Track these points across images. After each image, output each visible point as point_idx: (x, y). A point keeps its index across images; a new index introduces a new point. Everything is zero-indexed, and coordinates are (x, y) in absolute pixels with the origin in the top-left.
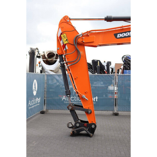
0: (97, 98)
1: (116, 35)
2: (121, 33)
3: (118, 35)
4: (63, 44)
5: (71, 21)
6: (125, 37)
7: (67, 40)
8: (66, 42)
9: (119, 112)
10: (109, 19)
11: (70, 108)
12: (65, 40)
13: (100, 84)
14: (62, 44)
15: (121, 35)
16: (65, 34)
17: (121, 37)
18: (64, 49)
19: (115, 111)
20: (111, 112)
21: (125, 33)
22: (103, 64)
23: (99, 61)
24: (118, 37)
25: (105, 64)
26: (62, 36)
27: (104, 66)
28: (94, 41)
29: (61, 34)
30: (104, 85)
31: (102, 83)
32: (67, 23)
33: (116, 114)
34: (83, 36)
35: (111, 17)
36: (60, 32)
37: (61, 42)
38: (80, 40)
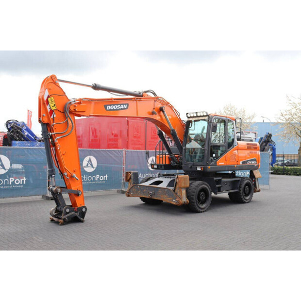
0: (25, 179)
1: (106, 107)
2: (110, 105)
3: (108, 107)
4: (51, 110)
6: (114, 110)
7: (54, 105)
8: (54, 108)
11: (59, 190)
12: (53, 105)
14: (49, 110)
15: (110, 107)
16: (52, 98)
17: (110, 110)
18: (51, 116)
21: (114, 105)
24: (108, 109)
26: (49, 99)
29: (48, 97)
32: (55, 83)
36: (47, 94)
37: (48, 107)
38: (72, 108)
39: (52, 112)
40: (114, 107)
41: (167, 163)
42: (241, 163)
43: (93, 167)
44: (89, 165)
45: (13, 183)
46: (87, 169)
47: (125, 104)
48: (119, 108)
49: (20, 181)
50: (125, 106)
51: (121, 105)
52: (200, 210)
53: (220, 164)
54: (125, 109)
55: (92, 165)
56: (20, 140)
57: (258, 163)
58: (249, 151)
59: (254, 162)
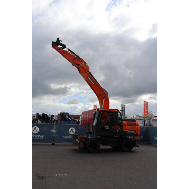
0: (44, 136)
9: (56, 144)
13: (46, 129)
19: (53, 143)
20: (51, 143)
22: (49, 116)
23: (46, 114)
25: (50, 116)
27: (49, 118)
30: (48, 129)
31: (47, 128)
33: (53, 144)
41: (91, 131)
43: (73, 132)
44: (72, 131)
45: (40, 137)
46: (70, 133)
49: (42, 136)
55: (73, 131)
56: (64, 120)
57: (137, 132)
58: (129, 126)
59: (133, 132)
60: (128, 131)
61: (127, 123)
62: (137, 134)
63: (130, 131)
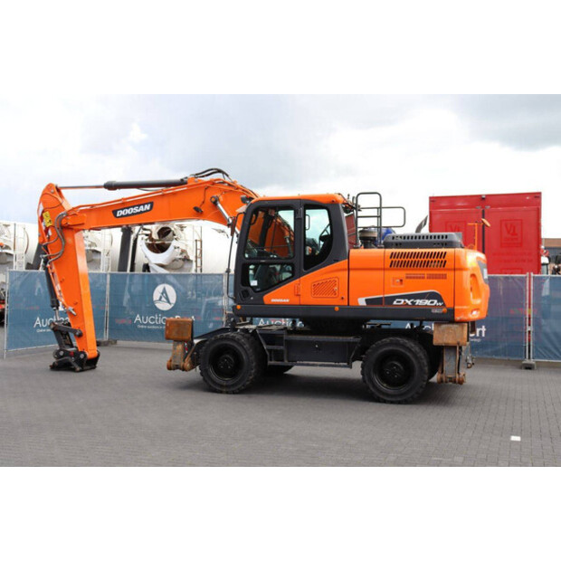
1: (115, 212)
2: (122, 209)
3: (118, 212)
5: (63, 191)
6: (128, 215)
7: (50, 221)
8: (49, 224)
10: (111, 187)
11: (52, 326)
12: (48, 221)
14: (44, 228)
15: (122, 213)
16: (47, 212)
17: (122, 216)
21: (128, 208)
24: (118, 215)
26: (44, 214)
28: (85, 222)
29: (43, 212)
34: (67, 215)
35: (112, 182)
36: (42, 208)
37: (43, 224)
38: (64, 223)
39: (47, 229)
40: (128, 211)
42: (362, 302)
47: (147, 204)
48: (137, 211)
50: (148, 207)
51: (139, 206)
52: (218, 388)
53: (274, 301)
54: (147, 211)
57: (449, 304)
58: (402, 274)
59: (427, 302)
60: (394, 298)
61: (393, 255)
62: (452, 311)
63: (409, 297)
